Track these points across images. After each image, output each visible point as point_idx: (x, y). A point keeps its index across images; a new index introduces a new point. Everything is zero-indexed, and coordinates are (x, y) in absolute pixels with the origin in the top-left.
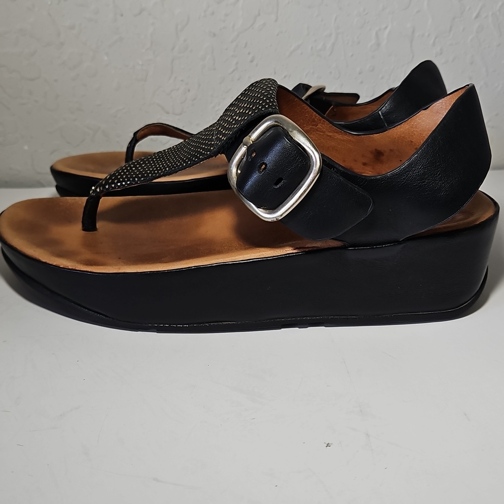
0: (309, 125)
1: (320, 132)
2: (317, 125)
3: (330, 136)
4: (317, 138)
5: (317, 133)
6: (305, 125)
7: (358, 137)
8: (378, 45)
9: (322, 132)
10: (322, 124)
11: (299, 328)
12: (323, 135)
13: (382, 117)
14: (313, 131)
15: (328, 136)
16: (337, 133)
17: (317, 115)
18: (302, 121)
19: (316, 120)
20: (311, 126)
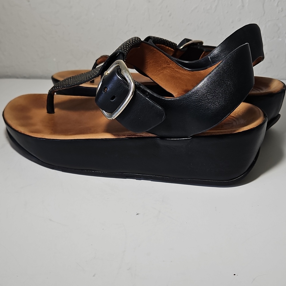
0: (165, 64)
1: (171, 68)
2: (170, 65)
3: (177, 71)
4: (170, 72)
5: (170, 69)
6: (163, 64)
7: (192, 72)
8: (243, 6)
9: (173, 68)
10: (172, 64)
11: (136, 180)
12: (173, 70)
13: (210, 60)
14: (168, 68)
15: (176, 71)
16: (181, 69)
17: (169, 59)
18: (161, 61)
19: (169, 61)
20: (166, 65)
